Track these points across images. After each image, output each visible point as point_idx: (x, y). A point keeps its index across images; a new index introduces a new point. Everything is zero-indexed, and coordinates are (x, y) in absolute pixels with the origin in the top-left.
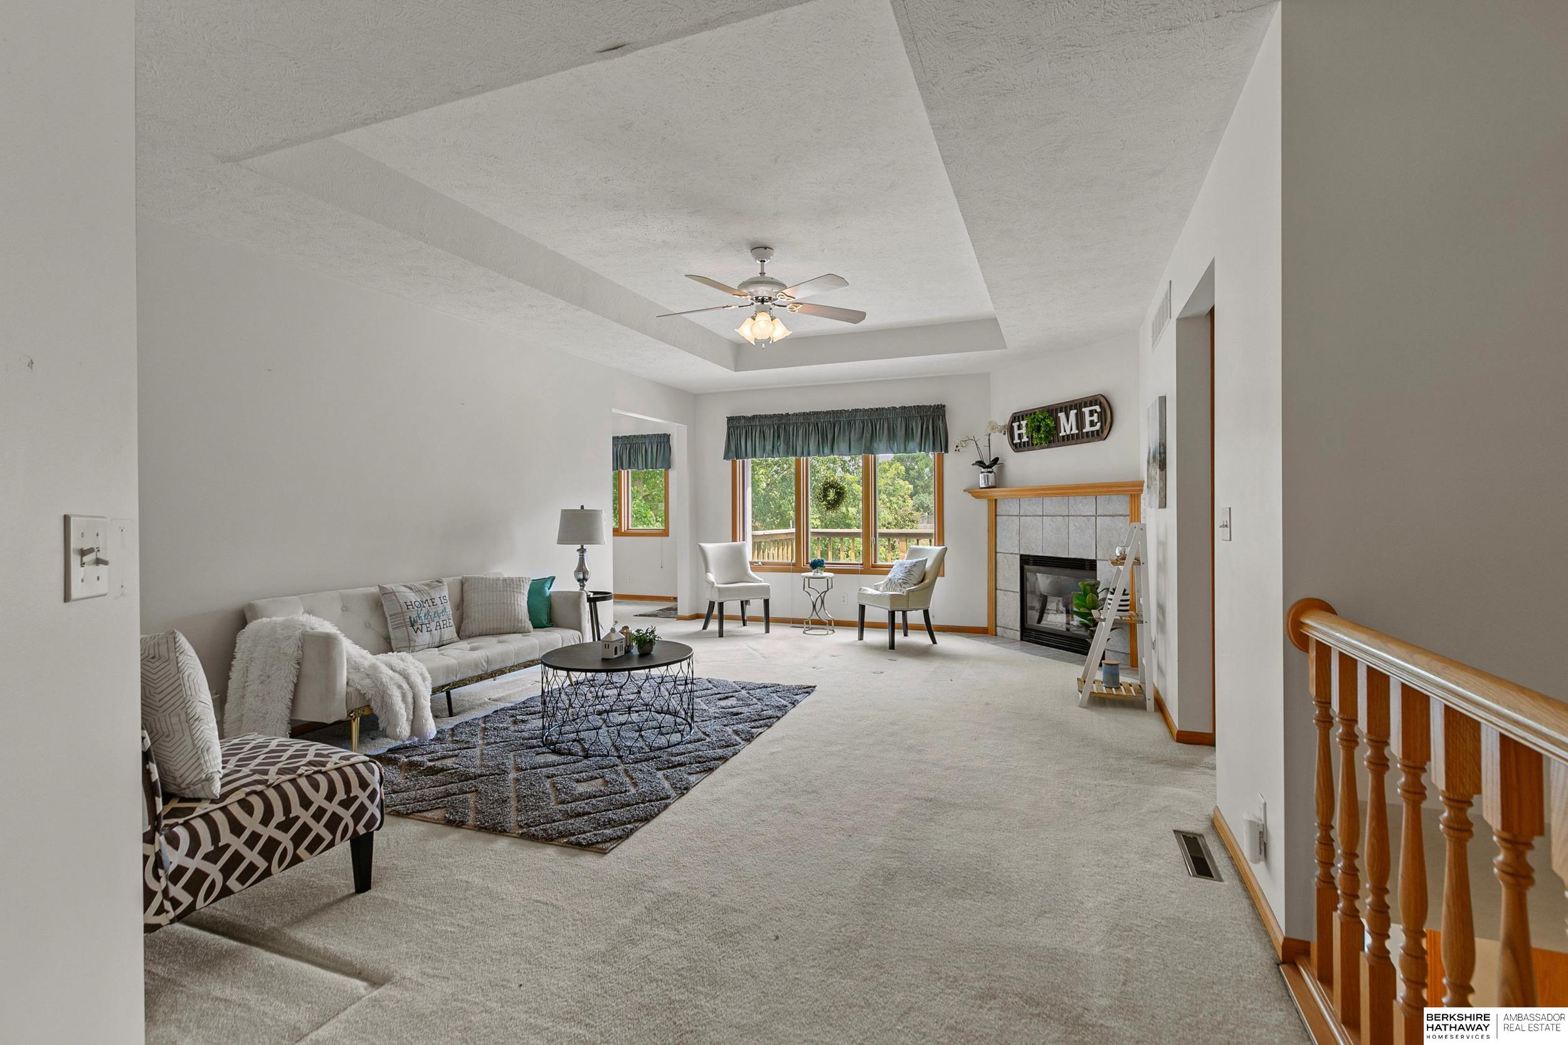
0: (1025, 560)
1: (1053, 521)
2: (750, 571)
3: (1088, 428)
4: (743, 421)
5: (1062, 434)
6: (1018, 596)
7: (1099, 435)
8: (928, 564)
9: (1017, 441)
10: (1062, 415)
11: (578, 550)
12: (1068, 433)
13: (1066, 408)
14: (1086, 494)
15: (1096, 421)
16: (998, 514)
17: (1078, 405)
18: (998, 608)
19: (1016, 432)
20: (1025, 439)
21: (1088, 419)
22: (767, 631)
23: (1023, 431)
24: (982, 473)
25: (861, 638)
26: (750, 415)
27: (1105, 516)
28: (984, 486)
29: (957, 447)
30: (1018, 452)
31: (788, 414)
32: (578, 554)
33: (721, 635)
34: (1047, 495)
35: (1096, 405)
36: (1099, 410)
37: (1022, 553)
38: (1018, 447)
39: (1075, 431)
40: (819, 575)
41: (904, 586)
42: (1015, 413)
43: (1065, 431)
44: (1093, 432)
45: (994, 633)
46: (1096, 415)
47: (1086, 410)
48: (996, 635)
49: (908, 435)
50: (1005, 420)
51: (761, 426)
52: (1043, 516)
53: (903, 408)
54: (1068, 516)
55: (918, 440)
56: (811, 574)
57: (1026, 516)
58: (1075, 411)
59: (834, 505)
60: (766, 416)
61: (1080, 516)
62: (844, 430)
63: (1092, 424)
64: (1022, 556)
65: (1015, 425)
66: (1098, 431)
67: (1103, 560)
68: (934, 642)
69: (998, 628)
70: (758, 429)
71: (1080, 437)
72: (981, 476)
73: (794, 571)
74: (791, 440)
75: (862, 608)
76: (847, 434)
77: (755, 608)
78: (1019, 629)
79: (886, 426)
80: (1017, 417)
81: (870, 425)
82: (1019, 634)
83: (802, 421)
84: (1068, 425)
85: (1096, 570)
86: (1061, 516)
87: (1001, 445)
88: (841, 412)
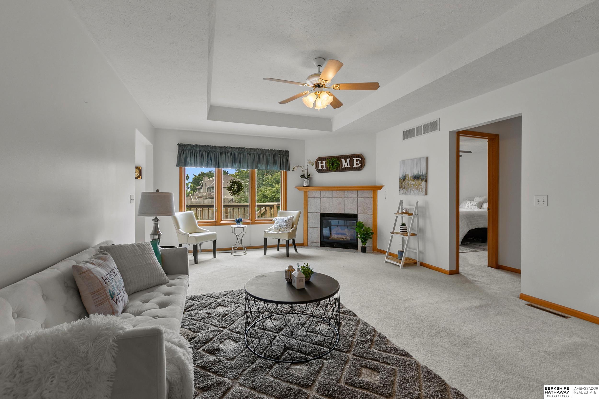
0: (323, 216)
1: (337, 200)
2: (198, 226)
3: (355, 166)
4: (189, 147)
5: (343, 167)
6: (319, 229)
7: (360, 169)
8: (294, 218)
9: (320, 168)
10: (343, 160)
11: (153, 220)
12: (346, 167)
13: (346, 157)
14: (353, 190)
15: (359, 163)
16: (309, 197)
17: (351, 157)
18: (309, 235)
19: (320, 165)
20: (324, 168)
21: (355, 162)
22: (215, 257)
23: (324, 165)
24: (304, 180)
25: (265, 254)
26: (194, 144)
27: (362, 198)
28: (305, 186)
29: (293, 169)
30: (320, 173)
31: (216, 146)
32: (153, 222)
33: (196, 262)
34: (334, 190)
35: (359, 157)
36: (360, 159)
37: (321, 212)
38: (321, 171)
39: (349, 166)
40: (239, 226)
41: (288, 228)
42: (319, 157)
43: (344, 166)
44: (357, 167)
45: (307, 245)
46: (359, 161)
47: (355, 159)
48: (308, 246)
49: (275, 163)
50: (315, 159)
51: (200, 151)
52: (332, 198)
53: (272, 150)
54: (344, 198)
55: (279, 165)
56: (236, 226)
57: (324, 198)
58: (350, 159)
59: (237, 192)
60: (203, 146)
61: (350, 198)
62: (245, 157)
63: (357, 164)
64: (321, 213)
65: (320, 162)
66: (359, 167)
67: (360, 214)
68: (296, 251)
69: (309, 243)
70: (199, 152)
71: (351, 169)
72: (304, 182)
73: (216, 225)
74: (218, 160)
75: (266, 240)
76: (247, 158)
77: (209, 245)
78: (320, 242)
79: (265, 157)
80: (320, 159)
81: (257, 156)
82: (320, 244)
83: (223, 151)
84: (346, 164)
85: (357, 218)
86: (341, 198)
87: (312, 170)
88: (243, 149)
